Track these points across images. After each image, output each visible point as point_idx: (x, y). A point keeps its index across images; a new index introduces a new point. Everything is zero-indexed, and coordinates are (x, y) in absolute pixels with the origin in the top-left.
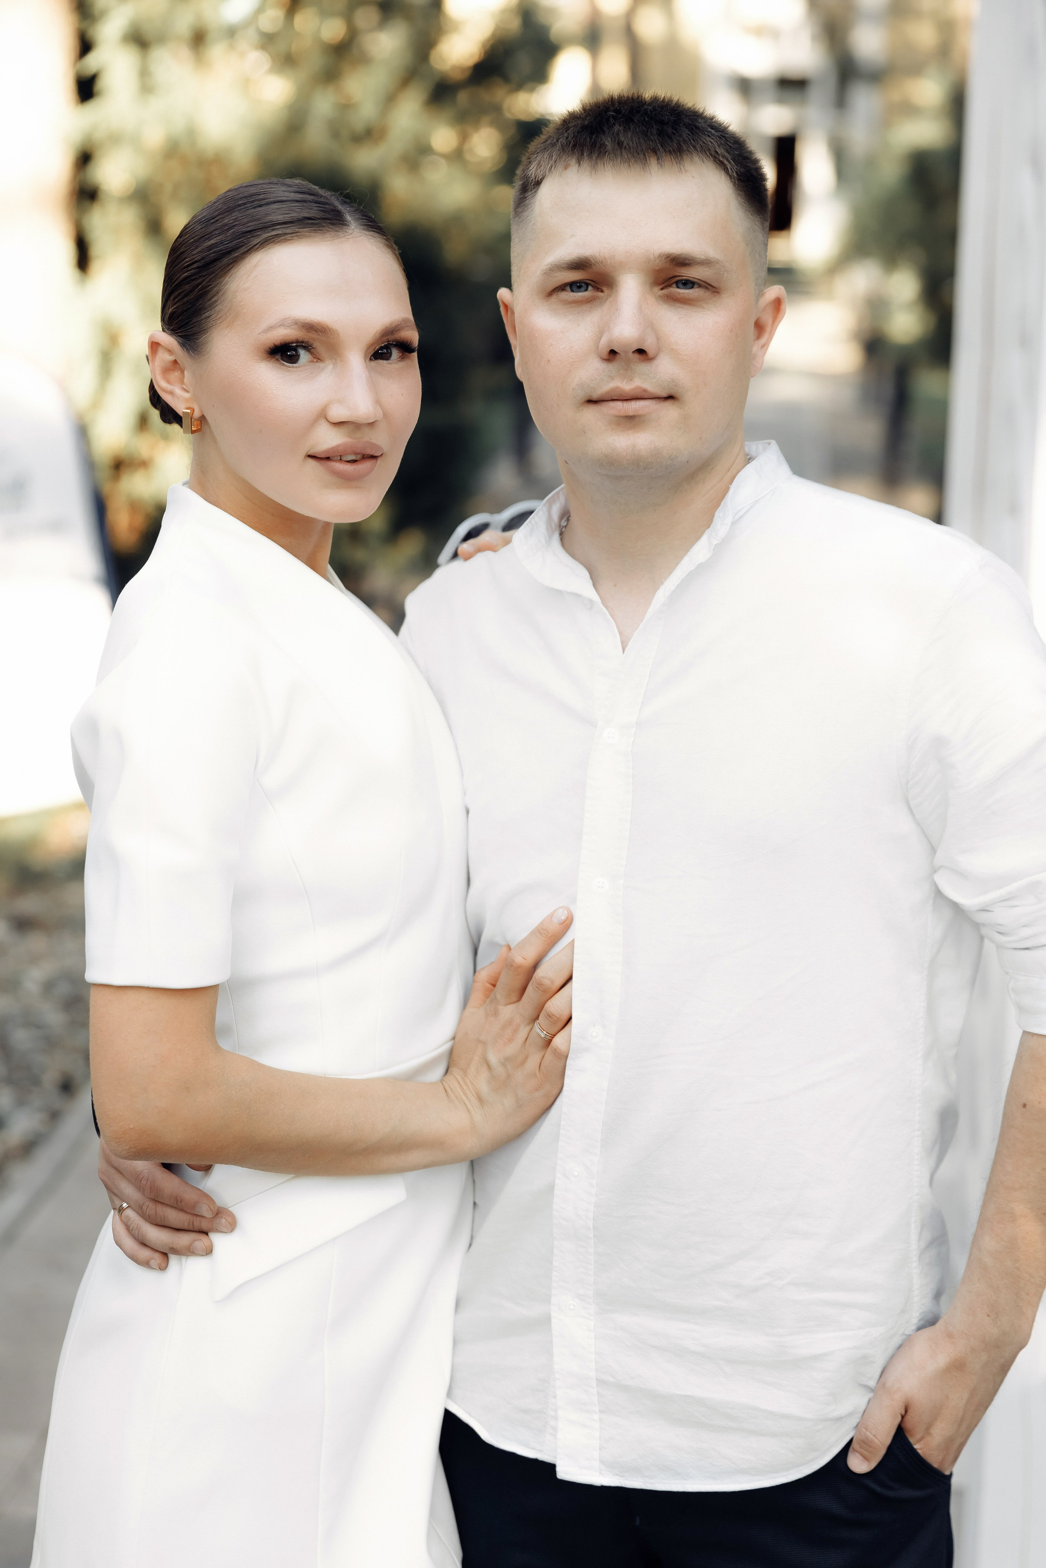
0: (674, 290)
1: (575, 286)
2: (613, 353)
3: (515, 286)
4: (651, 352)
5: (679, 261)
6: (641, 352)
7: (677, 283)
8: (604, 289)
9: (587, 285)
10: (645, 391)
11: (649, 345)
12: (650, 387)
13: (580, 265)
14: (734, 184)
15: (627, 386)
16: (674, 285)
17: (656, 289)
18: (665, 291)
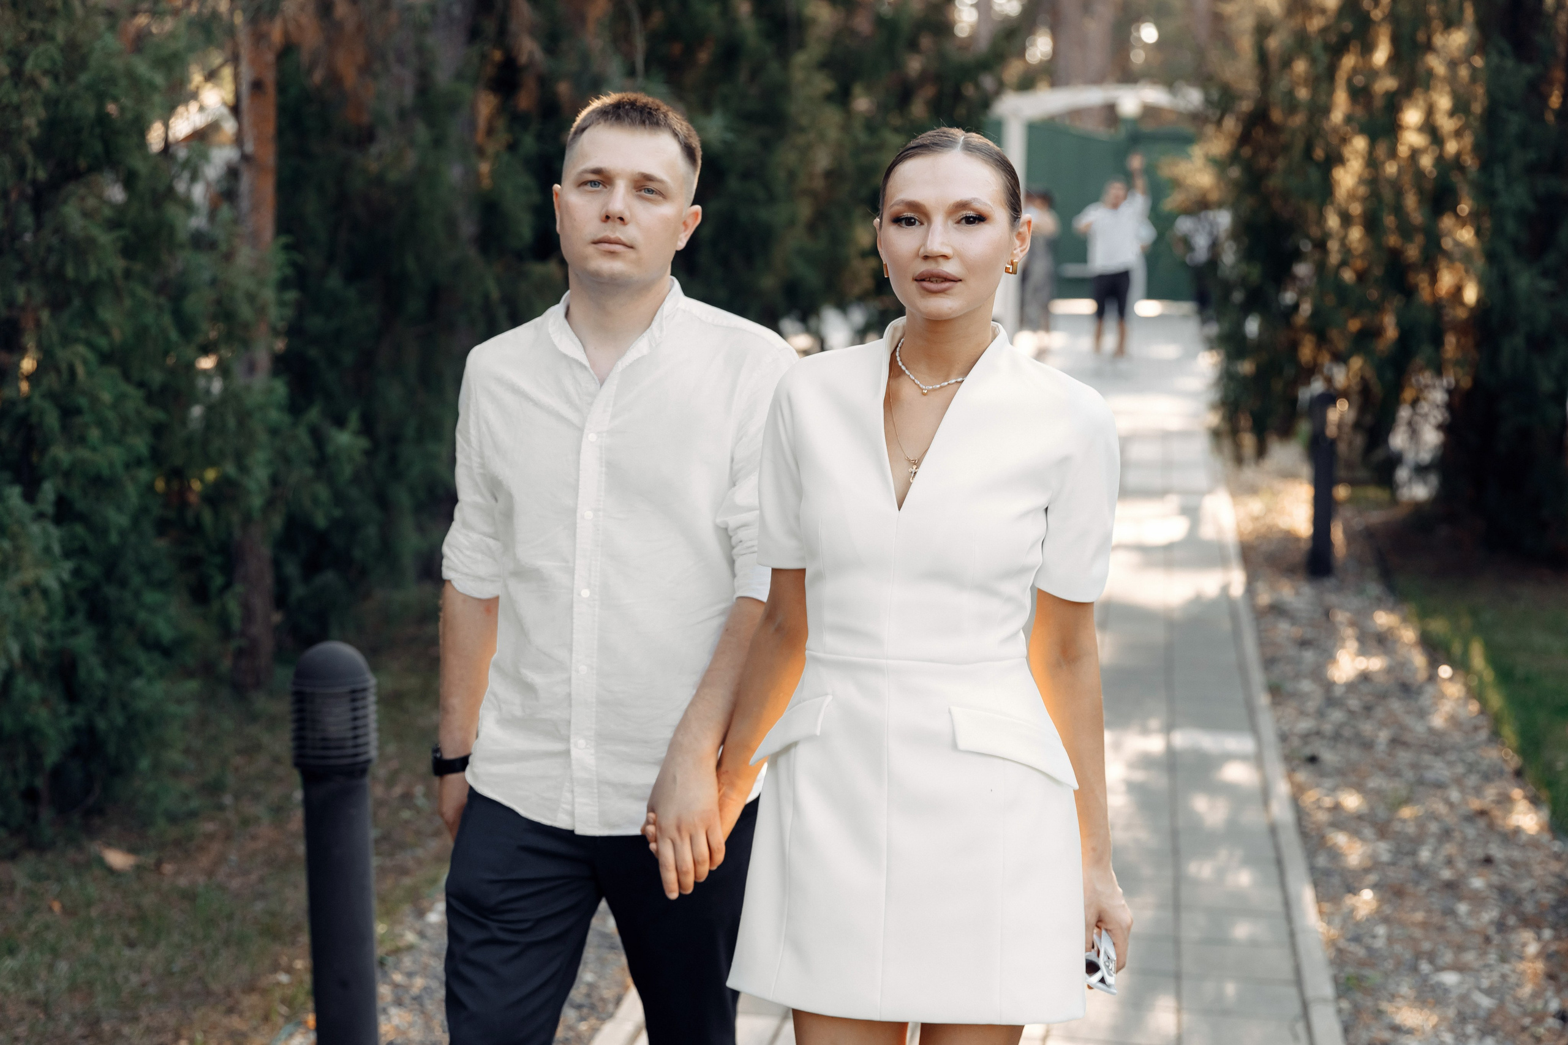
0: (643, 193)
1: (593, 183)
2: (608, 217)
3: (563, 184)
4: (626, 220)
5: (648, 178)
6: (621, 219)
7: (645, 189)
8: (607, 186)
9: (599, 183)
10: (620, 239)
11: (627, 215)
12: (623, 238)
13: (597, 171)
14: (682, 147)
15: (612, 236)
16: (643, 191)
17: (634, 191)
18: (639, 193)
